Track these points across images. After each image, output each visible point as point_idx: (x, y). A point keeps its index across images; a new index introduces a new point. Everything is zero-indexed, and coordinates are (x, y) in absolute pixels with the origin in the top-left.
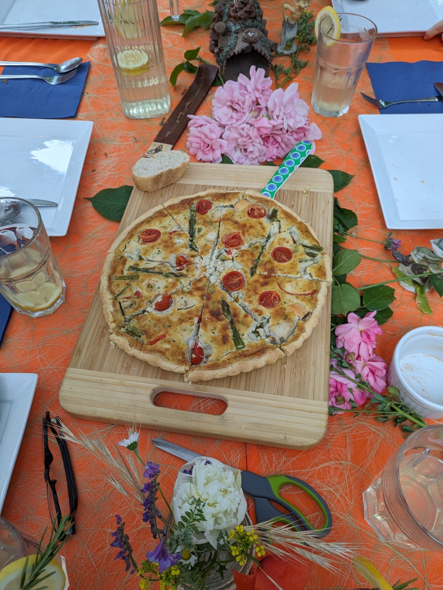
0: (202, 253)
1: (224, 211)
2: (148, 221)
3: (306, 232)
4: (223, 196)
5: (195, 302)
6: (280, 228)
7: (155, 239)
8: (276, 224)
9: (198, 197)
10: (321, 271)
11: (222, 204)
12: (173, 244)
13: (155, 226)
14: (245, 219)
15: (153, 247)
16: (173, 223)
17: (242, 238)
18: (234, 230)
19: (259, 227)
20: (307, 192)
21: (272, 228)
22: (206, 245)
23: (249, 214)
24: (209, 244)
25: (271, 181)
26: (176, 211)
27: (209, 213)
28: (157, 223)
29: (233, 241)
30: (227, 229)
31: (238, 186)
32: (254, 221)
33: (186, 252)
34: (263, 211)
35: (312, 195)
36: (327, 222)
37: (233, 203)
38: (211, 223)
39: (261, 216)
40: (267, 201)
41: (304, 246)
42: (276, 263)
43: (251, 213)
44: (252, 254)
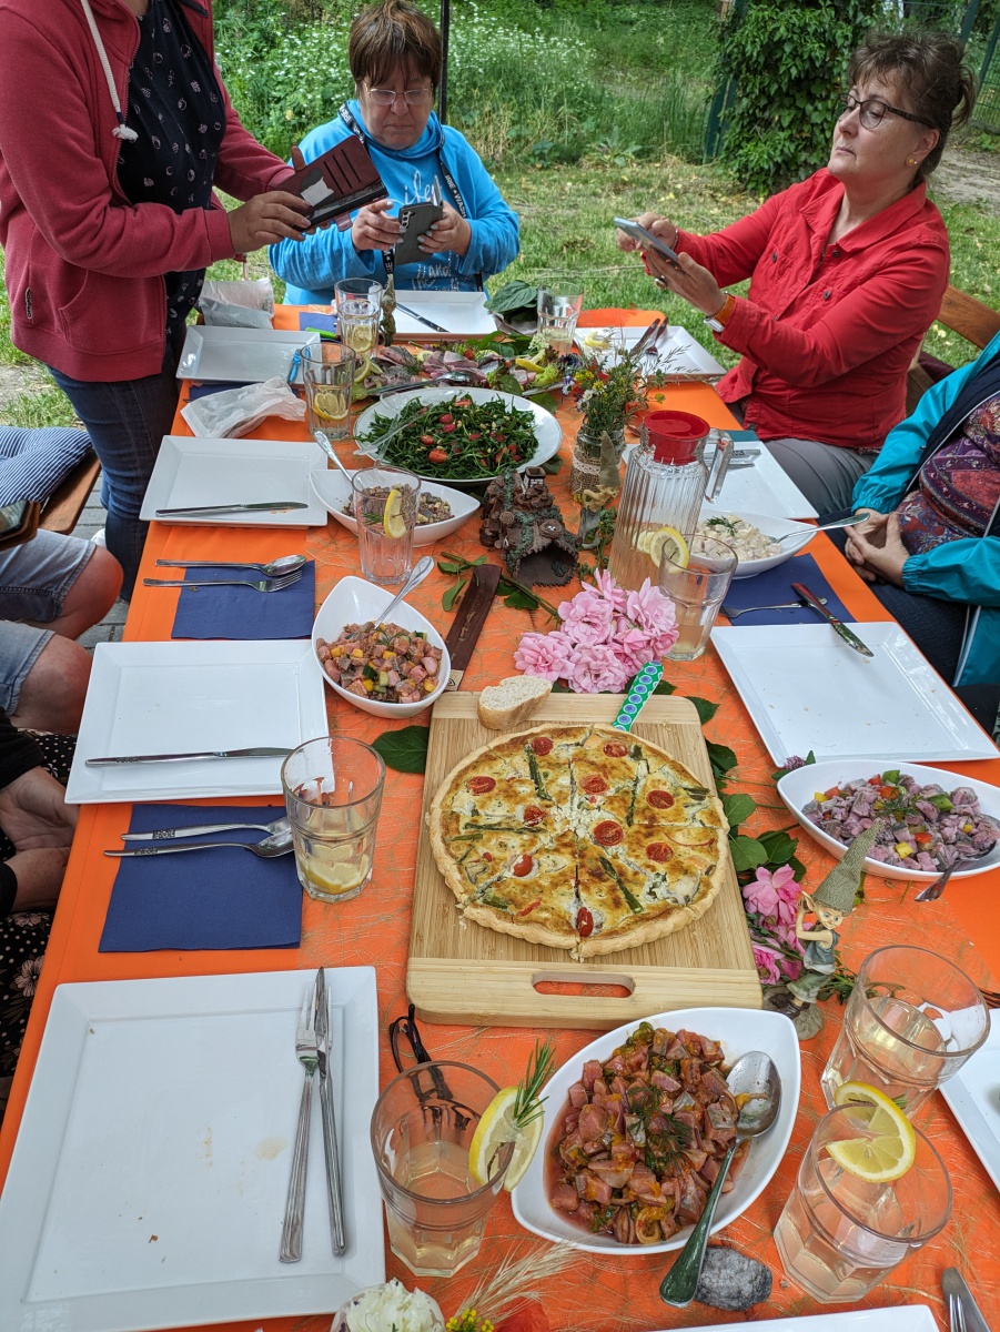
0: (559, 802)
1: (572, 750)
2: (474, 766)
3: (683, 772)
4: (565, 732)
5: (565, 861)
6: (648, 769)
7: (489, 789)
8: (643, 763)
9: (532, 735)
10: (712, 815)
11: (565, 742)
12: (516, 794)
13: (484, 772)
14: (602, 758)
15: (490, 798)
16: (508, 768)
17: (606, 781)
18: (593, 773)
19: (623, 767)
20: (668, 726)
21: (639, 768)
22: (561, 792)
23: (606, 753)
24: (565, 790)
25: (621, 712)
26: (506, 752)
27: (552, 753)
28: (487, 769)
29: (594, 786)
30: (581, 772)
31: (574, 720)
32: (614, 760)
33: (537, 802)
34: (623, 748)
35: (675, 729)
36: (702, 760)
37: (580, 740)
38: (559, 765)
39: (622, 754)
40: (625, 736)
41: (685, 789)
42: (656, 810)
43: (608, 750)
44: (623, 800)
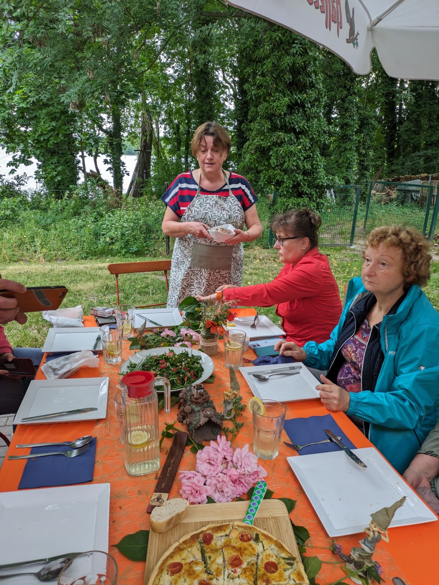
0: (217, 575)
1: (223, 540)
2: (171, 556)
3: (281, 547)
4: (219, 529)
6: (263, 547)
7: (179, 571)
8: (260, 544)
9: (202, 532)
10: (299, 575)
11: (220, 535)
12: (194, 572)
13: (177, 559)
14: (239, 544)
15: (179, 577)
16: (190, 555)
17: (241, 558)
18: (235, 554)
19: (250, 548)
20: (273, 518)
21: (259, 548)
22: (218, 568)
23: (241, 539)
24: (220, 567)
25: (248, 513)
26: (189, 545)
27: (213, 543)
28: (178, 557)
29: (236, 562)
30: (229, 554)
31: (225, 519)
32: (245, 544)
33: (205, 577)
34: (249, 536)
35: (276, 519)
36: (291, 537)
37: (227, 532)
38: (217, 550)
39: (249, 540)
40: (250, 528)
41: (283, 558)
42: (269, 575)
43: (243, 538)
44: (251, 570)
